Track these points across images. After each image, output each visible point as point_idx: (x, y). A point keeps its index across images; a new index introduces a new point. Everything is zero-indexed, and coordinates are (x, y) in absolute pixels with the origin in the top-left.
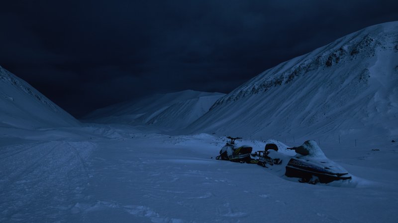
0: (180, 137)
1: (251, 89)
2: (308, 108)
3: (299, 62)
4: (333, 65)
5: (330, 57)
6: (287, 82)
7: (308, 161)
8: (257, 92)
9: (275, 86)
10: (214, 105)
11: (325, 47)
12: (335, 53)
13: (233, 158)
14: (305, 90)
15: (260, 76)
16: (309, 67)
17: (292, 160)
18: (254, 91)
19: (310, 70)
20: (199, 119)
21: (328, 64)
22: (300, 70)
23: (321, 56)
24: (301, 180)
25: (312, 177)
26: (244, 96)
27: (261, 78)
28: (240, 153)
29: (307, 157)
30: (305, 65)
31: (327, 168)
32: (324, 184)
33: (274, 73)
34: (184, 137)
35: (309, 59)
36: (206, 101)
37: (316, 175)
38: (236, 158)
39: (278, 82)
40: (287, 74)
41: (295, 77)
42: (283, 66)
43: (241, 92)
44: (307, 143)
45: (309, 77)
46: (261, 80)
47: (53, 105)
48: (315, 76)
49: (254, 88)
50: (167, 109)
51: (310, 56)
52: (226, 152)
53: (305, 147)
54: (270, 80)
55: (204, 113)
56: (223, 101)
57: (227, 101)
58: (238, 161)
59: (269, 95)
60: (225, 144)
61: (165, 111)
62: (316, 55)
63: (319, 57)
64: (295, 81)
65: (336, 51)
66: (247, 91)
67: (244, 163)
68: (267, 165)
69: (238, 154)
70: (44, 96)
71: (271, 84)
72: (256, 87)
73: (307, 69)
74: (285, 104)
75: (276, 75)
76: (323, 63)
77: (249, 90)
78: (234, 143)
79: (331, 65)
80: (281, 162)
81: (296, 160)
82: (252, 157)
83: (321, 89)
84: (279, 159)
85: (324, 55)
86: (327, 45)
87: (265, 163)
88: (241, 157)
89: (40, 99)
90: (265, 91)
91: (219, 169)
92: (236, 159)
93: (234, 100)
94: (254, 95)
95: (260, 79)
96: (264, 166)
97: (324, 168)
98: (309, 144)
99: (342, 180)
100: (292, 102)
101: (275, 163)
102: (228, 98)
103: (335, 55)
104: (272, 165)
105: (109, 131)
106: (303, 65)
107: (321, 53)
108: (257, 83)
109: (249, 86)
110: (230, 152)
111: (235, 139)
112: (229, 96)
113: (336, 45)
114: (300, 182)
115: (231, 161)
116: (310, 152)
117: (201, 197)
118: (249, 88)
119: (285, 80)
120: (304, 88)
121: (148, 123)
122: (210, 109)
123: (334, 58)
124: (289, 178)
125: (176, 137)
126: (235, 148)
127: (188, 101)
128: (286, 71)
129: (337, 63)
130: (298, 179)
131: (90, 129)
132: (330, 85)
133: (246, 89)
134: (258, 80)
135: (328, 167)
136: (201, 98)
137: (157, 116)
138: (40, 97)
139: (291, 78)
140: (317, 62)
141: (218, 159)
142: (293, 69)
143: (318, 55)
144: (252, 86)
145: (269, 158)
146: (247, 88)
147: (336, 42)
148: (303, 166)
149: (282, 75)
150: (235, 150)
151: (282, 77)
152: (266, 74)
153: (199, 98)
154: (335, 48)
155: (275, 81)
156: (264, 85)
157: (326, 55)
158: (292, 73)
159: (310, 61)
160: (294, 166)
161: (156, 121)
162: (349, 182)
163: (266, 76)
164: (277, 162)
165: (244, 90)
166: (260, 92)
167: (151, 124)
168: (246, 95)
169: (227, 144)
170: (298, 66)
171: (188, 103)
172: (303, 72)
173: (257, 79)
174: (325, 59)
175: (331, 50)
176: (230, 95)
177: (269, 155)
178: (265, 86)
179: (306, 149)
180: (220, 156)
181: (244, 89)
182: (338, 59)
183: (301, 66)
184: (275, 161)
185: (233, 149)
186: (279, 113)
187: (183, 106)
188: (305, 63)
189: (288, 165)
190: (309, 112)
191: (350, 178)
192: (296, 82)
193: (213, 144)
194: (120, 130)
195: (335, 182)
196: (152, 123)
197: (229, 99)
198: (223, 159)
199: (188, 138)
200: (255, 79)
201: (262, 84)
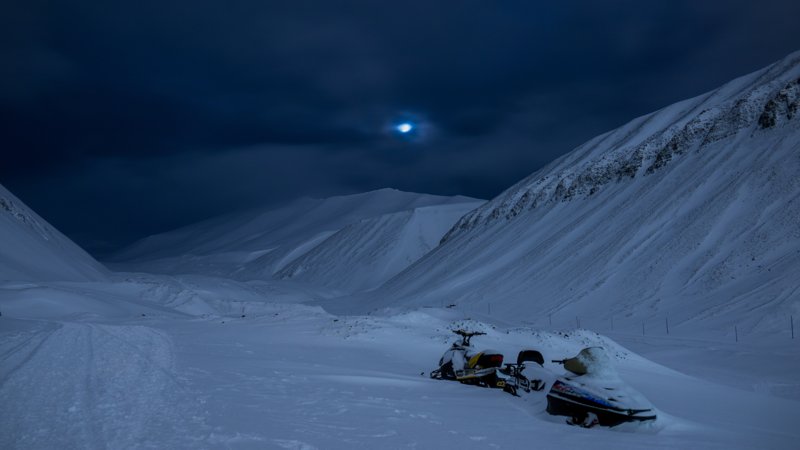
0: (361, 319)
1: (554, 187)
2: (707, 242)
3: (683, 115)
4: (777, 123)
5: (772, 103)
6: (650, 170)
7: (583, 385)
8: (569, 196)
9: (619, 179)
10: (453, 230)
11: (755, 74)
12: (784, 92)
13: (464, 377)
14: (700, 193)
15: (578, 153)
16: (712, 130)
17: (557, 383)
18: (562, 194)
19: (716, 138)
20: (413, 266)
21: (765, 122)
22: (686, 139)
23: (745, 101)
24: (570, 419)
25: (587, 416)
26: (533, 206)
27: (581, 158)
28: (477, 367)
29: (583, 379)
30: (701, 125)
31: (612, 400)
32: (607, 427)
33: (617, 145)
34: (370, 321)
35: (711, 107)
36: (432, 218)
37: (594, 411)
38: (471, 375)
39: (628, 170)
40: (650, 149)
41: (674, 157)
42: (641, 125)
43: (526, 195)
44: (586, 352)
45: (712, 157)
46: (580, 164)
47: (40, 223)
48: (728, 155)
49: (560, 186)
50: (330, 238)
51: (715, 100)
52: (450, 363)
53: (582, 359)
54: (605, 163)
55: (428, 251)
56: (476, 221)
57: (489, 219)
58: (474, 382)
59: (604, 203)
60: (449, 346)
61: (324, 243)
62: (731, 97)
63: (739, 103)
64: (673, 167)
65: (788, 87)
66: (541, 195)
67: (485, 386)
68: (520, 391)
69: (474, 368)
70: (20, 201)
71: (607, 176)
72: (568, 183)
73: (707, 135)
74: (645, 230)
75: (620, 150)
76: (750, 119)
77: (547, 191)
78: (468, 345)
79: (773, 123)
80: (543, 387)
81: (564, 384)
82: (500, 375)
83: (743, 191)
84: (540, 381)
85: (755, 95)
86: (764, 70)
87: (516, 387)
88: (480, 373)
89: (7, 209)
90: (592, 193)
91: (425, 397)
92: (471, 379)
93: (508, 218)
94: (561, 205)
95: (576, 162)
96: (515, 394)
97: (606, 398)
98: (589, 354)
99: (638, 422)
100: (663, 225)
101: (533, 389)
102: (490, 211)
103: (785, 96)
104: (528, 391)
105: (180, 294)
106: (696, 125)
107: (747, 91)
108: (569, 172)
109: (547, 181)
110: (459, 363)
111: (471, 335)
112: (493, 208)
113: (787, 69)
114: (568, 423)
115: (461, 381)
116: (589, 370)
117: (379, 436)
118: (548, 186)
119: (645, 164)
120: (697, 186)
121: (281, 275)
122: (443, 241)
123: (782, 106)
124: (553, 417)
125: (351, 321)
126: (469, 355)
127: (386, 217)
128: (650, 140)
129: (789, 117)
130: (566, 418)
131: (131, 286)
132: (769, 179)
133: (540, 187)
134: (573, 164)
135: (614, 398)
136: (417, 210)
137: (303, 257)
138: (8, 203)
139: (660, 158)
140: (733, 117)
141: (434, 377)
142: (668, 136)
143: (737, 98)
144: (554, 179)
145: (524, 378)
146: (543, 184)
147: (786, 61)
148: (574, 394)
149: (637, 152)
150: (468, 359)
151: (637, 156)
152: (595, 147)
153: (413, 210)
154: (783, 78)
155: (617, 166)
156: (588, 178)
157: (758, 96)
158: (664, 145)
159: (715, 112)
160: (560, 394)
161: (299, 271)
162: (650, 425)
163: (595, 154)
164: (537, 385)
165: (535, 191)
166: (577, 196)
167: (285, 278)
168: (539, 204)
169: (455, 345)
170: (681, 125)
171: (385, 224)
172: (697, 142)
173: (568, 161)
174: (756, 109)
175: (774, 82)
176: (496, 203)
177: (523, 373)
178: (592, 182)
179: (582, 364)
180: (439, 371)
181: (535, 187)
182: (792, 107)
183: (691, 127)
184: (533, 385)
185: (465, 356)
186: (629, 253)
187: (372, 232)
188: (702, 118)
189: (552, 391)
190: (710, 253)
191: (654, 418)
192: (675, 169)
193: (437, 339)
194: (206, 292)
195: (625, 424)
196: (290, 276)
197: (494, 213)
198: (444, 377)
199: (378, 324)
200: (563, 161)
201: (583, 177)
